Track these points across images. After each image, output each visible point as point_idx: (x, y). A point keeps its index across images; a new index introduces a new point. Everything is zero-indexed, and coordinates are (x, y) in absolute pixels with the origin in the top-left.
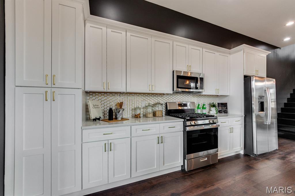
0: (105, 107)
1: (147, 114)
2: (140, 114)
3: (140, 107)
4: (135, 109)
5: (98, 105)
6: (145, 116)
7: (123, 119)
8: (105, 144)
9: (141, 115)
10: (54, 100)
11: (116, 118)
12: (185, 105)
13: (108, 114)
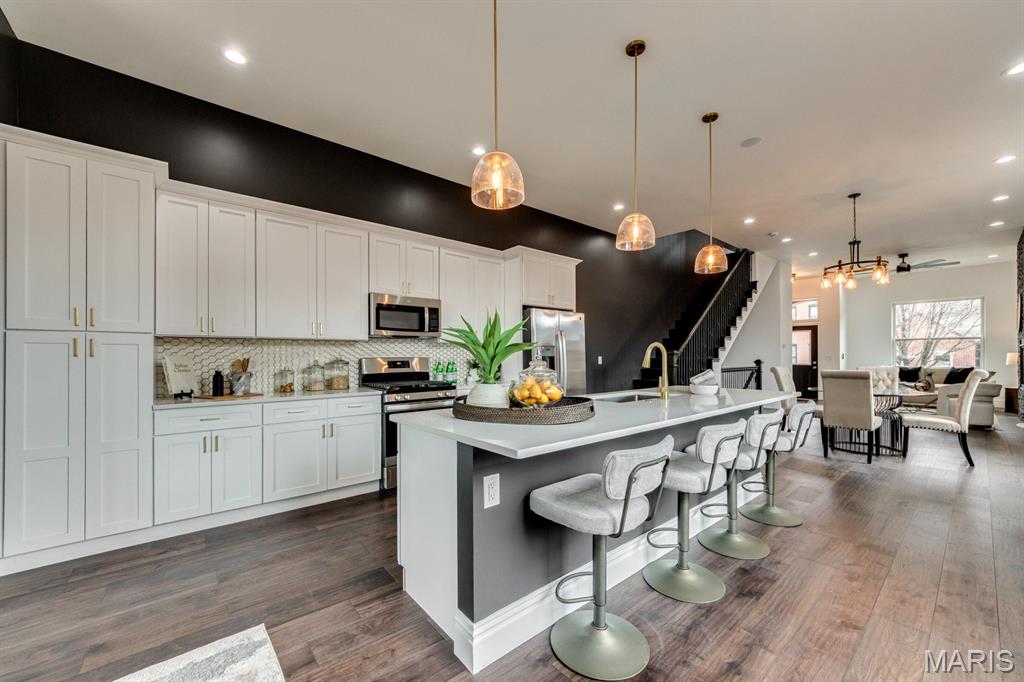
0: (205, 369)
1: (310, 384)
2: (292, 384)
3: (295, 369)
4: (282, 373)
5: (186, 366)
6: (307, 389)
7: (247, 394)
8: (205, 438)
9: (297, 387)
10: (91, 356)
11: (232, 393)
12: (405, 364)
13: (211, 386)
